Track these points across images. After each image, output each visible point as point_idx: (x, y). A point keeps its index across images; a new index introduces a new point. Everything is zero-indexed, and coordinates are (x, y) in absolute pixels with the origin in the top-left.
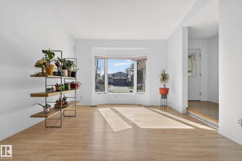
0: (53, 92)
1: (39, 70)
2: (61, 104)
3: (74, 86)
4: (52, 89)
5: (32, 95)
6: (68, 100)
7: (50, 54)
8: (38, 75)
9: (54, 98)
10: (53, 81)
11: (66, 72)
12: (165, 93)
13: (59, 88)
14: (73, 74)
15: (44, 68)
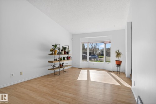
0: (56, 61)
1: (51, 53)
4: (57, 59)
5: (49, 62)
7: (55, 46)
8: (50, 55)
10: (57, 57)
11: (63, 52)
13: (60, 59)
15: (53, 52)
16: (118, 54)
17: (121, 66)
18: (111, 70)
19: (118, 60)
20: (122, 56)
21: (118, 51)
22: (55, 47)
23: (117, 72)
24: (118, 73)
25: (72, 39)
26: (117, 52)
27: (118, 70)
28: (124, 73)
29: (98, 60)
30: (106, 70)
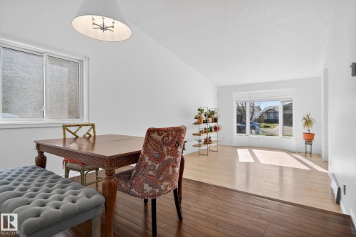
1: (196, 120)
2: (207, 141)
3: (216, 129)
4: (203, 131)
5: (194, 135)
6: (212, 139)
7: (201, 110)
8: (196, 124)
9: (204, 136)
10: (203, 126)
11: (210, 119)
12: (309, 138)
13: (206, 131)
14: (215, 120)
15: (199, 119)
16: (308, 122)
17: (314, 142)
18: (294, 151)
19: (308, 132)
20: (315, 125)
21: (306, 117)
22: (202, 112)
23: (306, 153)
24: (308, 155)
25: (218, 94)
26: (305, 119)
27: (308, 150)
28: (319, 155)
29: (261, 133)
30: (283, 150)
